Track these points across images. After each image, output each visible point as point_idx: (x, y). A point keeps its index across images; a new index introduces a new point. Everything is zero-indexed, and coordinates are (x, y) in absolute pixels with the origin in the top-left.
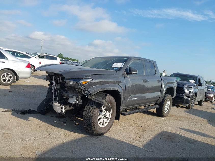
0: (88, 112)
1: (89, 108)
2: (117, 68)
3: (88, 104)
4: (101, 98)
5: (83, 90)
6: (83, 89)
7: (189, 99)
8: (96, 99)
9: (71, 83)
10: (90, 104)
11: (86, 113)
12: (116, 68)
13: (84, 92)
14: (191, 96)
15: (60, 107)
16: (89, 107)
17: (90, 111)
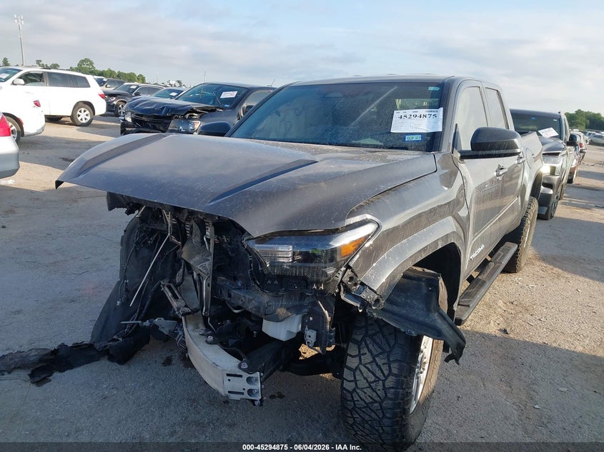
0: (372, 378)
1: (374, 361)
2: (419, 138)
3: (363, 339)
4: (418, 305)
5: (345, 287)
6: (346, 279)
7: (551, 192)
8: (395, 309)
9: (285, 260)
10: (371, 337)
11: (362, 383)
12: (415, 138)
13: (348, 291)
14: (555, 183)
15: (241, 376)
16: (370, 351)
17: (379, 374)
